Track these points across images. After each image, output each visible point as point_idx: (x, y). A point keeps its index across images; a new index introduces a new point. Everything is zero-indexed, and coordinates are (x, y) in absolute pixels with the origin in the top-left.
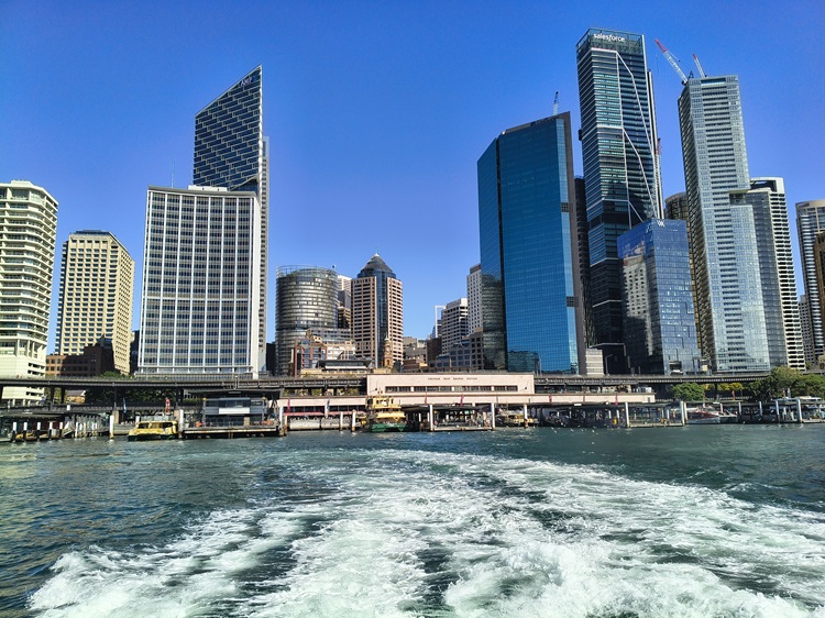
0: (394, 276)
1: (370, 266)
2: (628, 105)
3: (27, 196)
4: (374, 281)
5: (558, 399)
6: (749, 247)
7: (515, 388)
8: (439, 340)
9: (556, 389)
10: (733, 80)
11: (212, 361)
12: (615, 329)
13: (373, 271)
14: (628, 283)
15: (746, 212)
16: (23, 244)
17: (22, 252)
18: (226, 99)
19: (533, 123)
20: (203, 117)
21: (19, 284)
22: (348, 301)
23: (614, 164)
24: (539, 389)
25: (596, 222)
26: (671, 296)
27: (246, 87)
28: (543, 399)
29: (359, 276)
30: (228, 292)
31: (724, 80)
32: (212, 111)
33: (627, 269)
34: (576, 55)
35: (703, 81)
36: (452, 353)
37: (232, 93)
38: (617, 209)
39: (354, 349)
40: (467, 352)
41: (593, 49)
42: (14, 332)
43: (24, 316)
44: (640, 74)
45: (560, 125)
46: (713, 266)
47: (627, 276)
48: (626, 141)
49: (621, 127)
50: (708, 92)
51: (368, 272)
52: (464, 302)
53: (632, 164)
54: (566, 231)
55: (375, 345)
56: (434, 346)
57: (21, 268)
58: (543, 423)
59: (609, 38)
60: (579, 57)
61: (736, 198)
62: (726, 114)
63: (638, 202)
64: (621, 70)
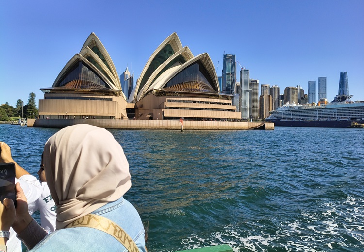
2: (232, 69)
15: (249, 93)
23: (228, 80)
44: (234, 62)
48: (231, 76)
49: (230, 73)
50: (245, 72)
53: (231, 80)
59: (230, 55)
60: (224, 59)
61: (247, 91)
63: (232, 87)
64: (231, 62)
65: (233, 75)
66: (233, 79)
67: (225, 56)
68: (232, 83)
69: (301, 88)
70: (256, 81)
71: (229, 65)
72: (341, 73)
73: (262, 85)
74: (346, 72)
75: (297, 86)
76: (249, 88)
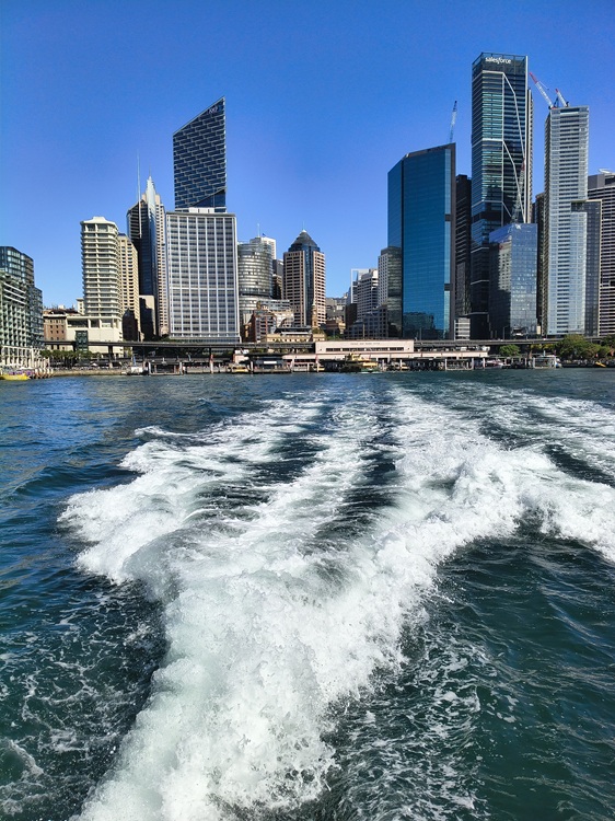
0: (318, 250)
1: (299, 242)
2: (509, 120)
3: (106, 228)
4: (303, 254)
5: (426, 355)
6: (581, 245)
7: (402, 349)
8: (355, 305)
9: (428, 349)
10: (585, 110)
11: (214, 329)
12: (484, 302)
13: (301, 245)
14: (501, 264)
15: (583, 217)
16: (108, 260)
17: (108, 265)
18: (196, 122)
19: (429, 150)
20: (178, 136)
21: (108, 285)
22: (280, 270)
23: (494, 171)
24: (416, 349)
25: (477, 218)
26: (521, 281)
27: (213, 115)
28: (418, 355)
29: (290, 250)
30: (222, 284)
31: (577, 110)
32: (187, 132)
33: (501, 252)
34: (471, 72)
35: (562, 111)
36: (366, 320)
37: (202, 118)
38: (493, 209)
39: (292, 315)
40: (376, 319)
41: (484, 72)
42: (110, 314)
43: (114, 304)
44: (521, 92)
45: (448, 154)
46: (553, 258)
47: (501, 257)
48: (505, 151)
49: (502, 140)
50: (564, 120)
51: (297, 247)
52: (376, 275)
53: (508, 171)
54: (448, 236)
55: (303, 308)
56: (351, 312)
57: (108, 275)
58: (412, 368)
59: (499, 60)
60: (474, 76)
61: (577, 206)
62: (576, 140)
63: (510, 202)
64: (508, 90)
65: (514, 148)
66: (514, 165)
67: (479, 67)
68: (510, 183)
71: (495, 104)
76: (583, 195)
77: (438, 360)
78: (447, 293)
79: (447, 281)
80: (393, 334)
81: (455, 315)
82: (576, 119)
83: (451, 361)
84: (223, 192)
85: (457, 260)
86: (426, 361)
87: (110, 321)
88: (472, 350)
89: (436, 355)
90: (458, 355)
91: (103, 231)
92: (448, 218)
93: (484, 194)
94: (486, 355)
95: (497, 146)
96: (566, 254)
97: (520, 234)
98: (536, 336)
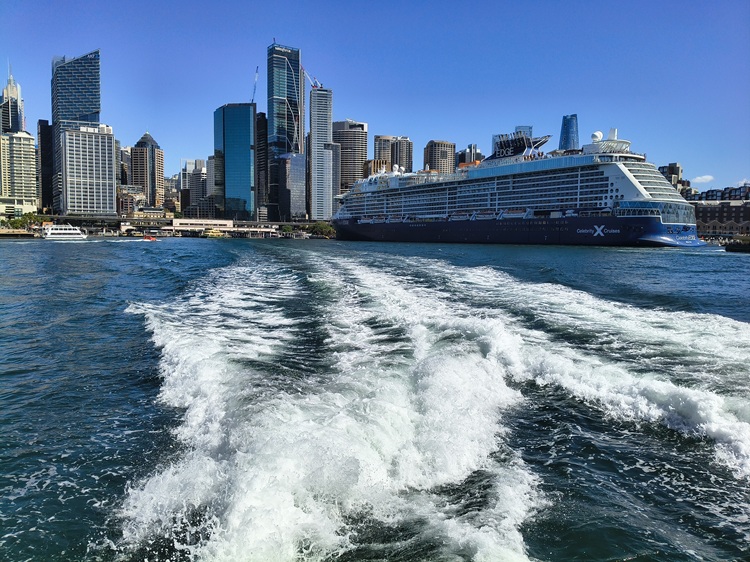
0: (158, 147)
1: (144, 140)
2: (290, 87)
4: (147, 150)
5: (240, 229)
6: (329, 169)
7: (226, 225)
9: (242, 226)
10: (331, 92)
11: (99, 207)
13: (145, 143)
15: (330, 153)
18: (78, 61)
23: (281, 117)
24: (234, 226)
25: (271, 145)
27: (91, 59)
28: (236, 229)
29: (136, 146)
30: (104, 178)
31: (327, 91)
32: (69, 67)
35: (318, 90)
36: (199, 204)
37: (81, 60)
38: (281, 140)
39: (144, 197)
40: (206, 204)
41: (275, 56)
44: (297, 70)
45: (252, 109)
46: (314, 175)
47: (287, 169)
48: (288, 106)
49: (286, 99)
50: (320, 95)
51: (142, 144)
52: (204, 170)
53: (290, 118)
54: (252, 158)
56: (185, 195)
58: (233, 237)
59: (283, 50)
61: (327, 146)
62: (326, 108)
63: (291, 137)
64: (288, 68)
65: (294, 104)
66: (293, 115)
67: (272, 51)
68: (291, 126)
69: (478, 151)
70: (362, 126)
71: (282, 76)
72: (565, 118)
73: (377, 138)
74: (575, 116)
75: (470, 147)
76: (330, 140)
77: (247, 233)
78: (252, 192)
79: (253, 185)
80: (219, 215)
81: (258, 204)
82: (325, 96)
83: (254, 233)
84: (98, 112)
85: (258, 169)
86: (240, 233)
87: (31, 201)
88: (267, 227)
89: (246, 230)
90: (259, 230)
91: (27, 143)
92: (252, 147)
93: (275, 131)
94: (274, 231)
95: (283, 103)
96: (321, 173)
97: (295, 159)
98: (305, 221)
